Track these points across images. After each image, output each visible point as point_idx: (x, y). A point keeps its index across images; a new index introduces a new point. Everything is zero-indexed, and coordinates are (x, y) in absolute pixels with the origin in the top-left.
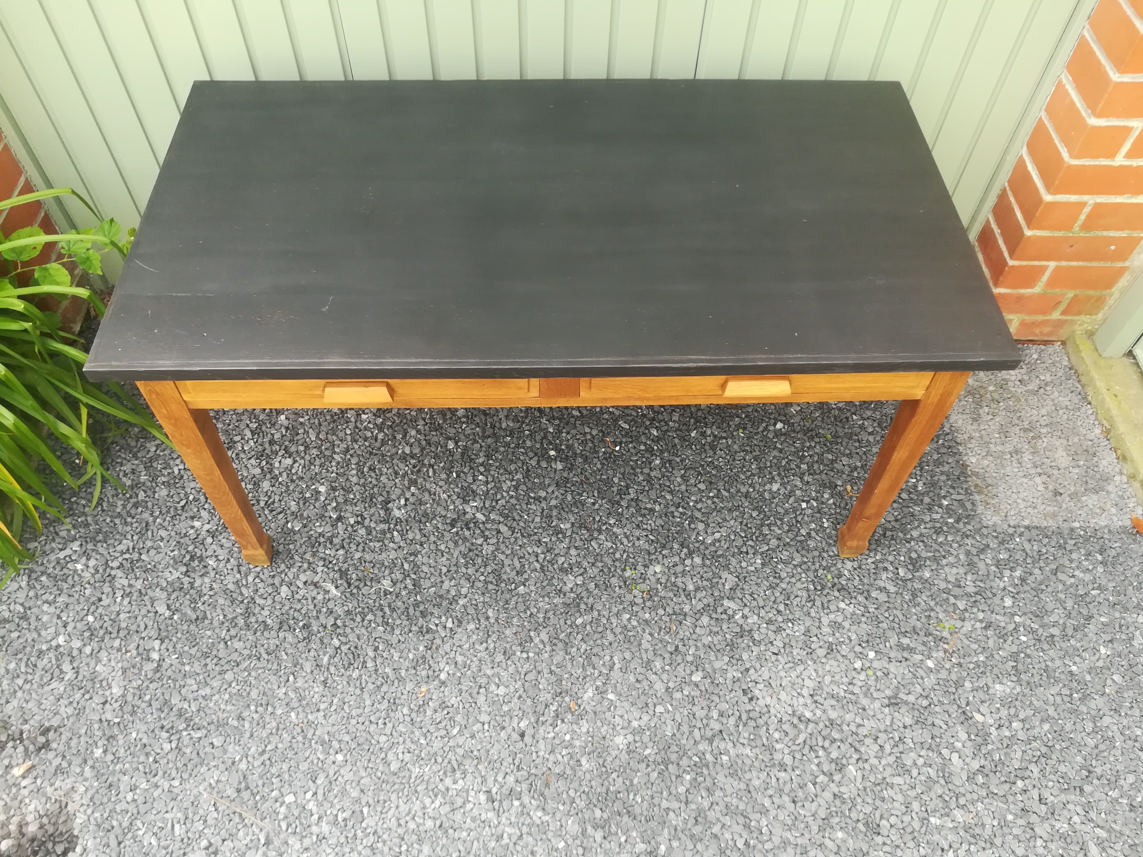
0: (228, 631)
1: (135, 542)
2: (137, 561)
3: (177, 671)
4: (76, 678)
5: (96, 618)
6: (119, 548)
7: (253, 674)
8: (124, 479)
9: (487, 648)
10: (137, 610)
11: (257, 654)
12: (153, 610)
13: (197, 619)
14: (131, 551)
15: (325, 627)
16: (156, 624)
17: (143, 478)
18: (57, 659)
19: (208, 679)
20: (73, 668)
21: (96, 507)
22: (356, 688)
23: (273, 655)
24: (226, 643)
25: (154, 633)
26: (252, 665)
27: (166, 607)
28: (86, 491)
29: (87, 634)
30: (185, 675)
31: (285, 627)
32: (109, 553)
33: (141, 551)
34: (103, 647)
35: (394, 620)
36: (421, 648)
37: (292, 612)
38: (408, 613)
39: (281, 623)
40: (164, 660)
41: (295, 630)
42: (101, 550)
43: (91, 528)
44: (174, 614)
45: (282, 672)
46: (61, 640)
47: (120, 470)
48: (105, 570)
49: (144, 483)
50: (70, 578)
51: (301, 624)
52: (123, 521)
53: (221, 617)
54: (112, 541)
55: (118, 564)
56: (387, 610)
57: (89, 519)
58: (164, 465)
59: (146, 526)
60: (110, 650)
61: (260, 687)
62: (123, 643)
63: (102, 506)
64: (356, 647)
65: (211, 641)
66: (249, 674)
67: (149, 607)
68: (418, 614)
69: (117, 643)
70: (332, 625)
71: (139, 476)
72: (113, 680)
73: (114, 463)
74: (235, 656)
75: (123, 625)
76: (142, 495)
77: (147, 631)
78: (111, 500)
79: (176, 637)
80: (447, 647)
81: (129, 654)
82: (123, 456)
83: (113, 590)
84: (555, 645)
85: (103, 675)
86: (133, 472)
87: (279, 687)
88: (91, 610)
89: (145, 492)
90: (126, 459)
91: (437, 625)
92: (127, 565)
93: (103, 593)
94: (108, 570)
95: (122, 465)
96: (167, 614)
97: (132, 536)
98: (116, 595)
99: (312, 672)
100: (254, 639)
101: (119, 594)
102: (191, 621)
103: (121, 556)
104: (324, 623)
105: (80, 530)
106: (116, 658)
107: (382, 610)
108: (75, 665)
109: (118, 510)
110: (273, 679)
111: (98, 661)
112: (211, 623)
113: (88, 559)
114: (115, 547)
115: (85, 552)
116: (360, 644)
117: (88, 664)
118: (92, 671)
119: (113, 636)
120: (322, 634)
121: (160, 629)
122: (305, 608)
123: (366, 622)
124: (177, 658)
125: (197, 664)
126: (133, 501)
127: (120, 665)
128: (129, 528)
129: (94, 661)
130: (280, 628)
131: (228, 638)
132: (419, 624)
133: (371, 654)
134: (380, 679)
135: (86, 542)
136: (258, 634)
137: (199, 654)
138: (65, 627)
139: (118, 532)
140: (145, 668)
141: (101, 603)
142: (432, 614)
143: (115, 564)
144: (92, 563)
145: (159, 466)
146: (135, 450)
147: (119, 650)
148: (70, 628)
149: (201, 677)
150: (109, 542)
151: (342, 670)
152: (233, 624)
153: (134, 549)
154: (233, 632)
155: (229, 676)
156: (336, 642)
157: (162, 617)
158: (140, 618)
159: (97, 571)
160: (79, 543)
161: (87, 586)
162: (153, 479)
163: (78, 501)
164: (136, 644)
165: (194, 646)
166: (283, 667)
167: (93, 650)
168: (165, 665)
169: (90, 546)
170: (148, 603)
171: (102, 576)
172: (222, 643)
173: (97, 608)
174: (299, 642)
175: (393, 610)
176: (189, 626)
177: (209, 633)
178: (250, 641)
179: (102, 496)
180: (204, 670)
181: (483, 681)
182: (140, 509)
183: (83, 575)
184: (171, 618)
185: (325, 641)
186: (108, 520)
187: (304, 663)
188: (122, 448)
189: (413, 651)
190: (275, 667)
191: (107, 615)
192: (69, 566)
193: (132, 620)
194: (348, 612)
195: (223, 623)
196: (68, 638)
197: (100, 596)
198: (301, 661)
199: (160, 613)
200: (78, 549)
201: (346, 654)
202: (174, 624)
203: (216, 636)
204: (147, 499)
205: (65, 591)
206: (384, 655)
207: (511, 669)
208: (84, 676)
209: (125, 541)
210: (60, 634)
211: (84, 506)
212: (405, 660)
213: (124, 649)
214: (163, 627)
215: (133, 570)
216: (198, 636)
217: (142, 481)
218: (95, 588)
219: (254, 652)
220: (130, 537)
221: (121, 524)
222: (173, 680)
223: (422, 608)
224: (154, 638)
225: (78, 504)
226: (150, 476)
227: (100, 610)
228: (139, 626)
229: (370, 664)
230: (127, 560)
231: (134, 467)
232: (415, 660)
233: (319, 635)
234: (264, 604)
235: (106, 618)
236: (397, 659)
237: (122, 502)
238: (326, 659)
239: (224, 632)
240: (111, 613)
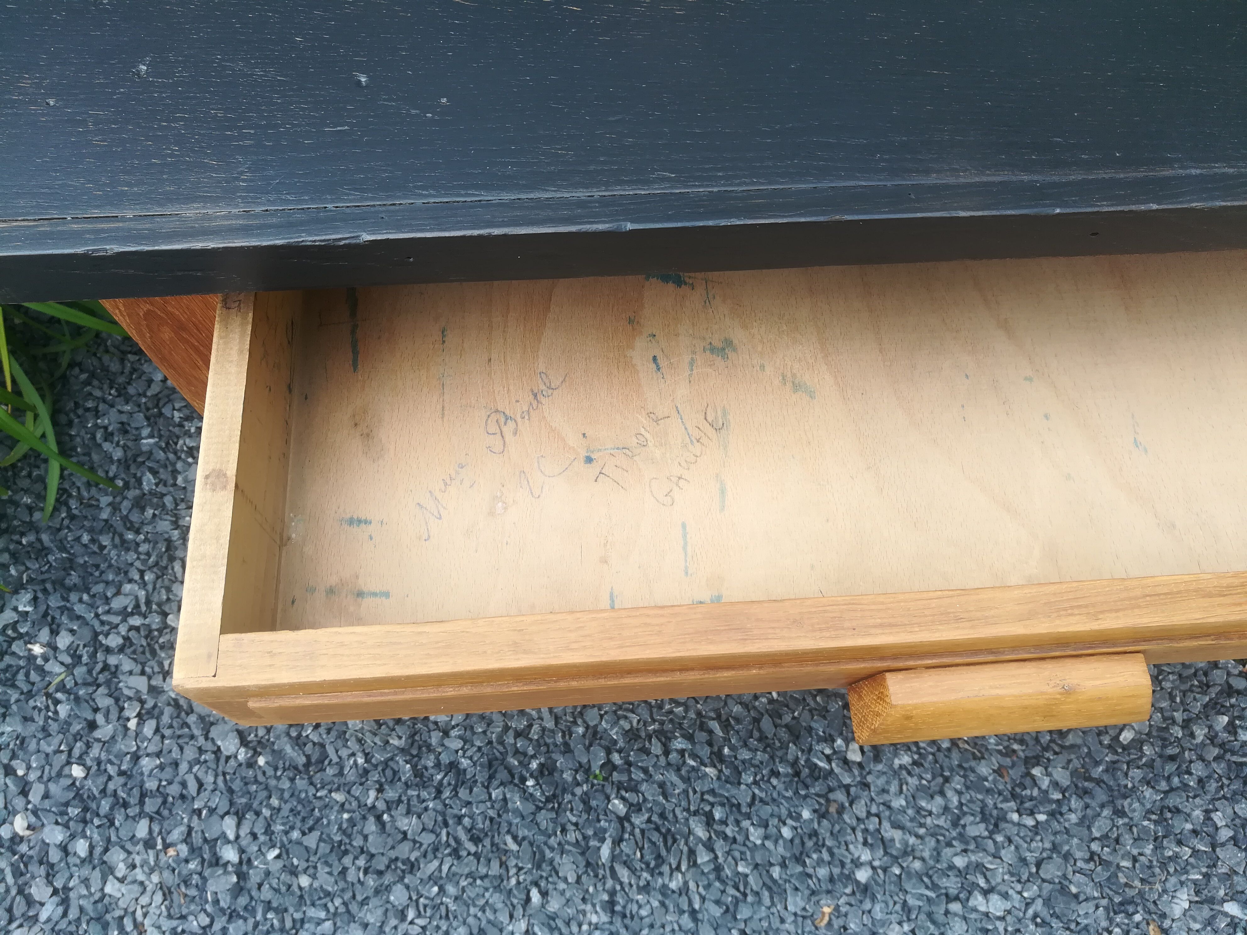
0: (380, 790)
1: (150, 587)
2: (160, 631)
3: (283, 889)
4: (65, 914)
5: (88, 769)
6: (117, 603)
7: (451, 889)
8: (107, 446)
9: (946, 809)
10: (175, 749)
11: (453, 843)
12: (209, 746)
13: (308, 764)
14: (143, 608)
15: (588, 771)
16: (220, 779)
17: (147, 442)
18: (17, 873)
19: (354, 907)
20: (55, 892)
21: (56, 509)
22: (681, 912)
23: (487, 842)
24: (379, 818)
25: (219, 801)
26: (445, 868)
27: (237, 741)
28: (29, 475)
29: (73, 811)
30: (301, 897)
31: (503, 775)
32: (97, 615)
33: (166, 608)
34: (114, 838)
35: (732, 748)
36: (806, 814)
37: (510, 739)
38: (760, 730)
39: (490, 765)
40: (249, 861)
41: (523, 780)
42: (79, 609)
43: (51, 558)
44: (256, 754)
45: (513, 881)
46: (20, 824)
47: (96, 425)
48: (93, 655)
49: (151, 453)
50: (21, 676)
51: (534, 765)
52: (117, 540)
53: (361, 761)
54: (98, 588)
55: (120, 641)
56: (715, 725)
57: (45, 537)
58: (187, 412)
59: (168, 549)
60: (129, 846)
61: (470, 920)
62: (156, 829)
63: (69, 509)
64: (662, 816)
65: (346, 816)
66: (442, 889)
67: (201, 741)
68: (783, 734)
69: (142, 829)
70: (602, 766)
71: (138, 439)
72: (145, 915)
73: (80, 412)
74: (404, 850)
75: (151, 785)
76: (148, 481)
77: (205, 795)
78: (85, 494)
79: (269, 806)
80: (860, 809)
81: (171, 852)
82: (98, 393)
83: (117, 700)
84: (1086, 792)
85: (122, 904)
86: (124, 429)
87: (511, 916)
88: (76, 752)
89: (155, 473)
90: (104, 401)
91: (829, 759)
92: (140, 641)
93: (96, 710)
94: (100, 656)
95: (97, 414)
96: (242, 755)
97: (142, 573)
98: (126, 713)
99: (578, 880)
100: (440, 807)
101: (131, 711)
102: (296, 768)
103: (124, 620)
104: (584, 760)
105: (29, 564)
106: (145, 862)
107: (703, 727)
108: (58, 884)
109: (104, 515)
110: (496, 899)
111: (108, 871)
112: (341, 774)
113: (54, 633)
114: (107, 600)
115: (46, 614)
116: (669, 807)
117: (86, 881)
118: (97, 896)
119: (131, 812)
120: (585, 787)
121: (231, 791)
122: (536, 728)
123: (673, 756)
124: (278, 857)
125: (322, 870)
126: (132, 494)
127: (155, 878)
128: (131, 556)
129: (97, 874)
130: (491, 777)
131: (381, 805)
132: (790, 757)
133: (700, 832)
134: (731, 891)
135: (45, 591)
136: (447, 794)
137: (324, 848)
138: (24, 793)
139: (110, 566)
140: (211, 887)
141: (97, 734)
142: (810, 729)
143: (114, 641)
144: (64, 641)
145: (176, 414)
146: (121, 380)
147: (149, 844)
148: (35, 796)
149: (338, 902)
150: (95, 589)
151: (645, 875)
152: (389, 773)
153: (148, 603)
154: (391, 794)
155: (398, 896)
156: (618, 806)
157: (232, 762)
158: (184, 767)
159: (77, 659)
160: (29, 596)
161: (59, 695)
162: (167, 444)
163: (17, 498)
164: (183, 829)
165: (311, 829)
166: (513, 871)
167: (92, 848)
168: (255, 877)
169: (54, 602)
170: (197, 732)
171: (90, 672)
172: (372, 819)
173: (88, 746)
174: (539, 809)
175: (726, 726)
176: (292, 780)
177: (339, 797)
178: (431, 813)
179: (66, 486)
180: (342, 884)
181: (951, 884)
182: (149, 512)
183: (48, 667)
184: (251, 764)
185: (594, 803)
186: (86, 538)
187: (557, 859)
188: (93, 375)
189: (789, 822)
190: (495, 869)
191: (110, 762)
192: (14, 647)
193: (168, 773)
194: (632, 735)
195: (366, 772)
196: (33, 819)
197: (90, 717)
198: (549, 854)
199: (226, 753)
200: (29, 609)
201: (643, 832)
202: (261, 778)
203: (354, 804)
204: (161, 489)
205: (14, 707)
206: (729, 831)
207: (1008, 854)
208: (81, 909)
209: (127, 587)
210: (15, 813)
211: (30, 509)
212: (776, 842)
213: (159, 841)
214: (237, 785)
215: (154, 653)
216: (318, 804)
217: (144, 449)
218: (77, 699)
219: (444, 838)
220: (137, 577)
221: (115, 546)
222: (276, 910)
223: (787, 719)
224: (221, 811)
225: (16, 504)
226: (160, 437)
227: (95, 751)
228: (184, 784)
229: (703, 857)
230: (137, 629)
231: (124, 417)
232: (797, 841)
233: (578, 791)
234: (448, 723)
235: (112, 770)
236: (759, 842)
237: (110, 499)
238: (605, 851)
239: (372, 794)
240: (121, 756)
